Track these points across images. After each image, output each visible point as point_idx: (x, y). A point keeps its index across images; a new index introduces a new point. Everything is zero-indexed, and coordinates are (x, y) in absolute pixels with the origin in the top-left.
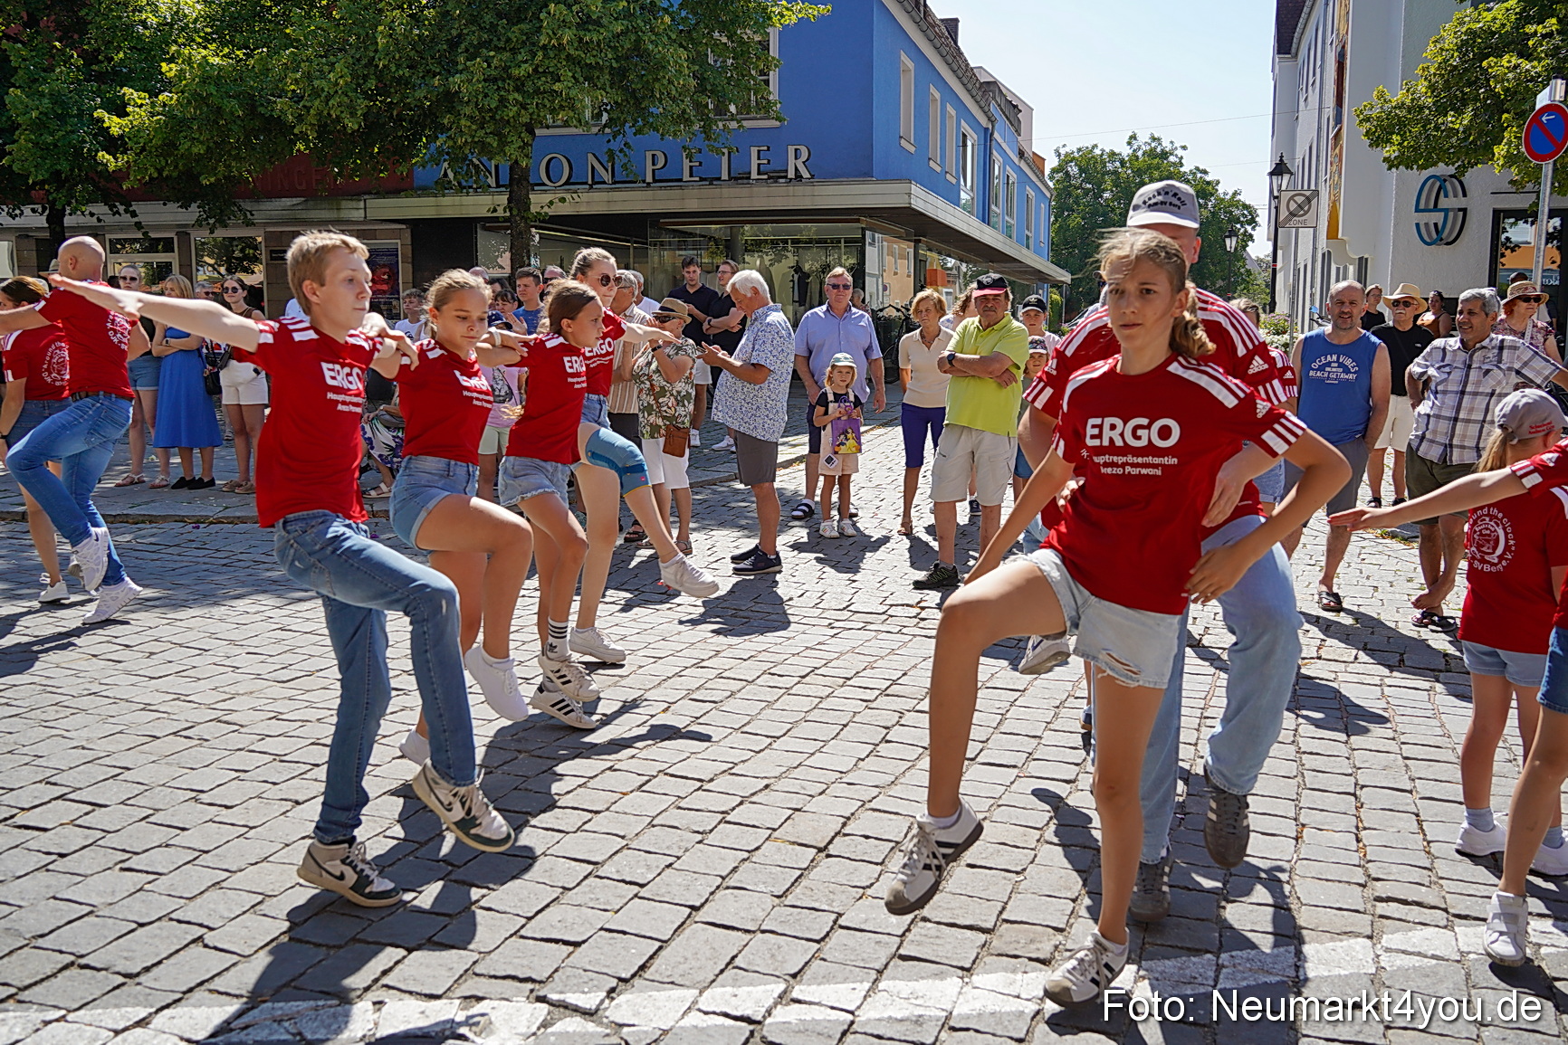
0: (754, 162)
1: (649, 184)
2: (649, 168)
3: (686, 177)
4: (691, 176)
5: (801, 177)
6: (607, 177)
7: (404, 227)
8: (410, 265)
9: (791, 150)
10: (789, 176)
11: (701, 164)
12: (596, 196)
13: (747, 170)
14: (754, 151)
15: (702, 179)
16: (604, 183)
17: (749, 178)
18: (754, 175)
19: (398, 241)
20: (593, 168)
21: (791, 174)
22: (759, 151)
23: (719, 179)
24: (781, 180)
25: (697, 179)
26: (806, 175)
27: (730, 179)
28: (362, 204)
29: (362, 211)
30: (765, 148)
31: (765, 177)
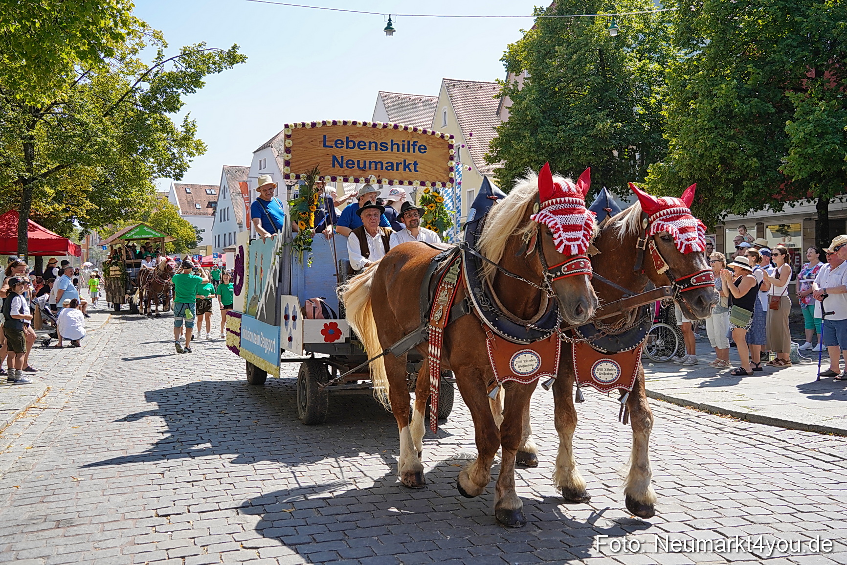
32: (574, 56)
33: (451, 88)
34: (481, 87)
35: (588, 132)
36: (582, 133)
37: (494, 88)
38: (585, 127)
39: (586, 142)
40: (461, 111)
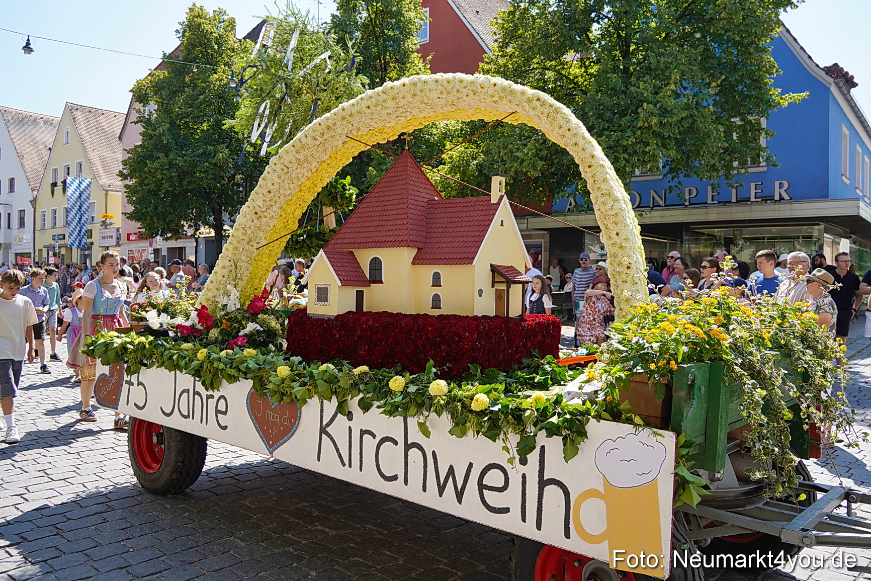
0: (753, 191)
1: (686, 206)
2: (687, 197)
3: (710, 201)
4: (713, 200)
5: (783, 199)
6: (661, 203)
7: (546, 232)
8: (548, 253)
9: (777, 184)
10: (776, 199)
11: (719, 193)
12: (654, 213)
13: (749, 196)
14: (753, 185)
15: (719, 202)
16: (660, 206)
17: (749, 201)
18: (753, 199)
19: (543, 240)
20: (653, 198)
21: (777, 198)
22: (756, 185)
23: (730, 202)
24: (769, 202)
25: (717, 202)
26: (786, 197)
27: (738, 202)
28: (526, 221)
29: (526, 225)
30: (760, 183)
31: (760, 200)
32: (202, 97)
33: (74, 112)
34: (103, 114)
35: (210, 160)
36: (204, 160)
37: (115, 116)
38: (206, 155)
39: (208, 167)
40: (84, 132)
